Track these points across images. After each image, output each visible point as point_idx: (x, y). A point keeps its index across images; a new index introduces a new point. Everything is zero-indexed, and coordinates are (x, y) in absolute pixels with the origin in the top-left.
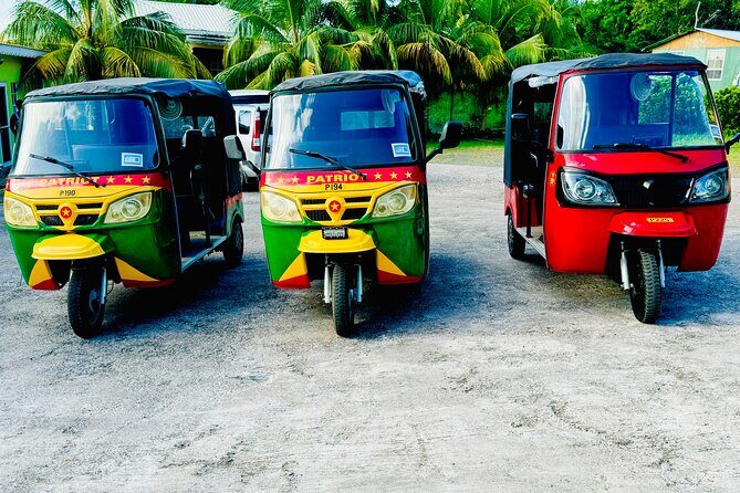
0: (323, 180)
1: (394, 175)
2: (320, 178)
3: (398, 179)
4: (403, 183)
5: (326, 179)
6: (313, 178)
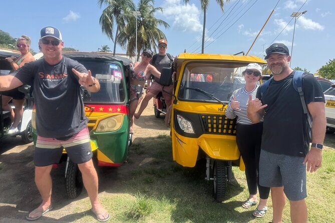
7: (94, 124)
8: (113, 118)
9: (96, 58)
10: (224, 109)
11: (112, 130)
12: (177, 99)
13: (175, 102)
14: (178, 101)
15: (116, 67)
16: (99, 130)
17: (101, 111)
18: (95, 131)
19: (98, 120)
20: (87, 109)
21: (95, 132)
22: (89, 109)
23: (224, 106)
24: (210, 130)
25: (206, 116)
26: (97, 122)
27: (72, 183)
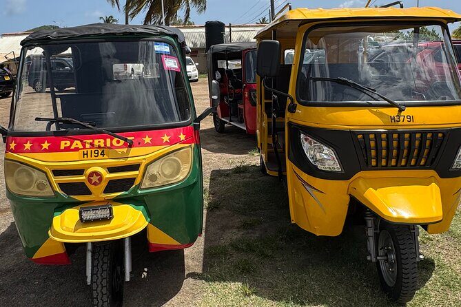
0: (80, 146)
1: (166, 138)
2: (77, 144)
3: (171, 143)
4: (178, 146)
5: (84, 145)
6: (68, 143)
7: (137, 172)
8: (172, 157)
9: (125, 33)
10: (402, 118)
11: (173, 180)
12: (296, 102)
13: (293, 109)
14: (299, 106)
15: (167, 49)
16: (147, 183)
17: (148, 145)
18: (139, 187)
19: (144, 163)
20: (118, 142)
21: (141, 189)
22: (122, 142)
23: (401, 111)
24: (374, 163)
25: (366, 134)
26: (142, 168)
27: (105, 298)
